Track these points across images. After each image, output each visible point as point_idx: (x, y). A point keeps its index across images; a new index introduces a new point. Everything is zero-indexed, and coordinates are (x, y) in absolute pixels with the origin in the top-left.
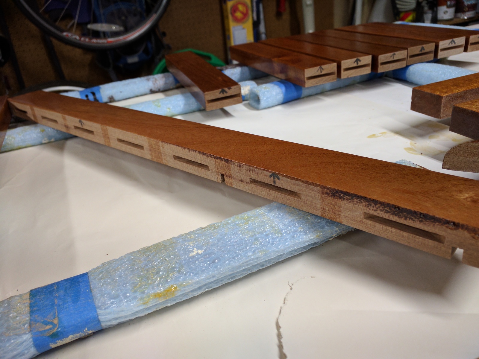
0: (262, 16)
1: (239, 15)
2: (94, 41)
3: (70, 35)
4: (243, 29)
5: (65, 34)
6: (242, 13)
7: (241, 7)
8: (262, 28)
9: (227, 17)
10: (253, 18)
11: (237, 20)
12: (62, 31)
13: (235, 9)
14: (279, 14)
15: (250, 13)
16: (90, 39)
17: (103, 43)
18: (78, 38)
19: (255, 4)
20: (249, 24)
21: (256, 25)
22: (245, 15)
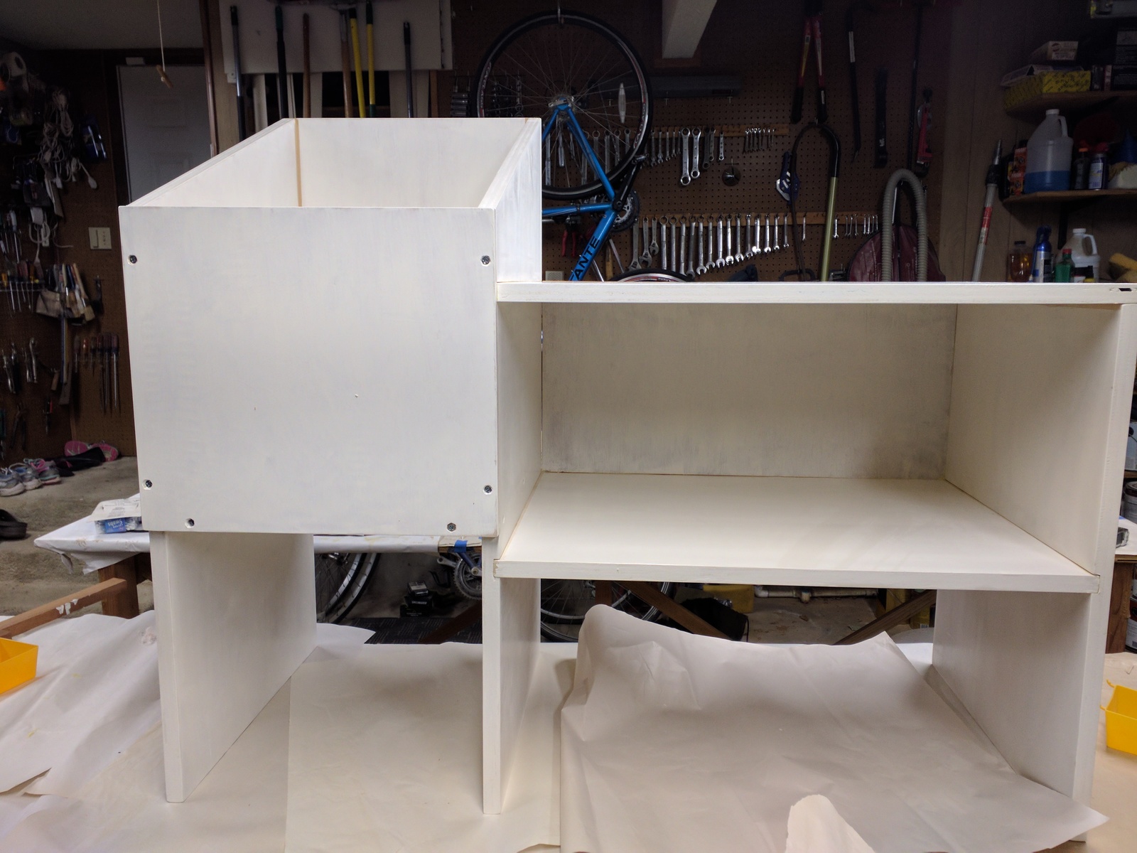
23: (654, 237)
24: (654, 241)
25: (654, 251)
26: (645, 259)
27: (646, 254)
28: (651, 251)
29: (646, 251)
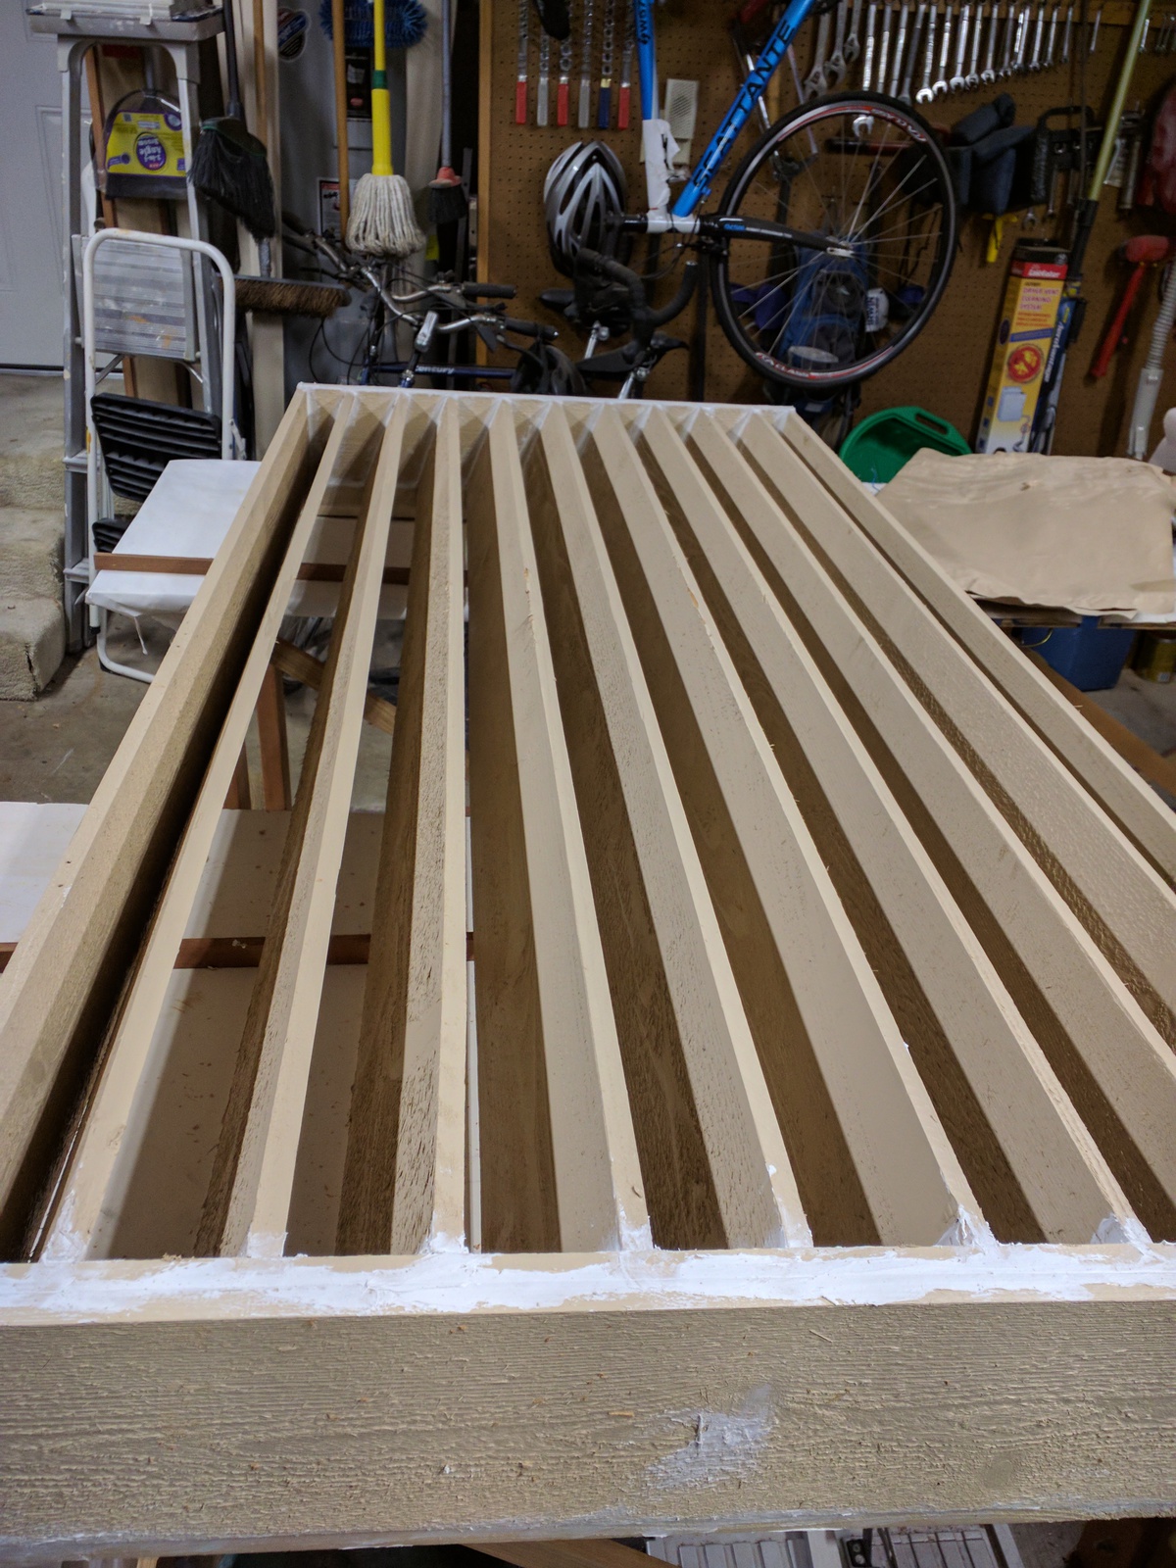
1: (1021, 368)
2: (792, 372)
3: (764, 356)
4: (1023, 393)
5: (758, 354)
6: (1028, 365)
7: (1028, 356)
8: (1054, 397)
10: (1044, 376)
12: (756, 351)
13: (1017, 357)
16: (788, 368)
17: (802, 377)
18: (772, 363)
20: (1034, 388)
21: (1046, 389)
23: (855, 27)
24: (853, 36)
25: (851, 54)
26: (834, 68)
27: (837, 59)
28: (846, 56)
29: (837, 53)
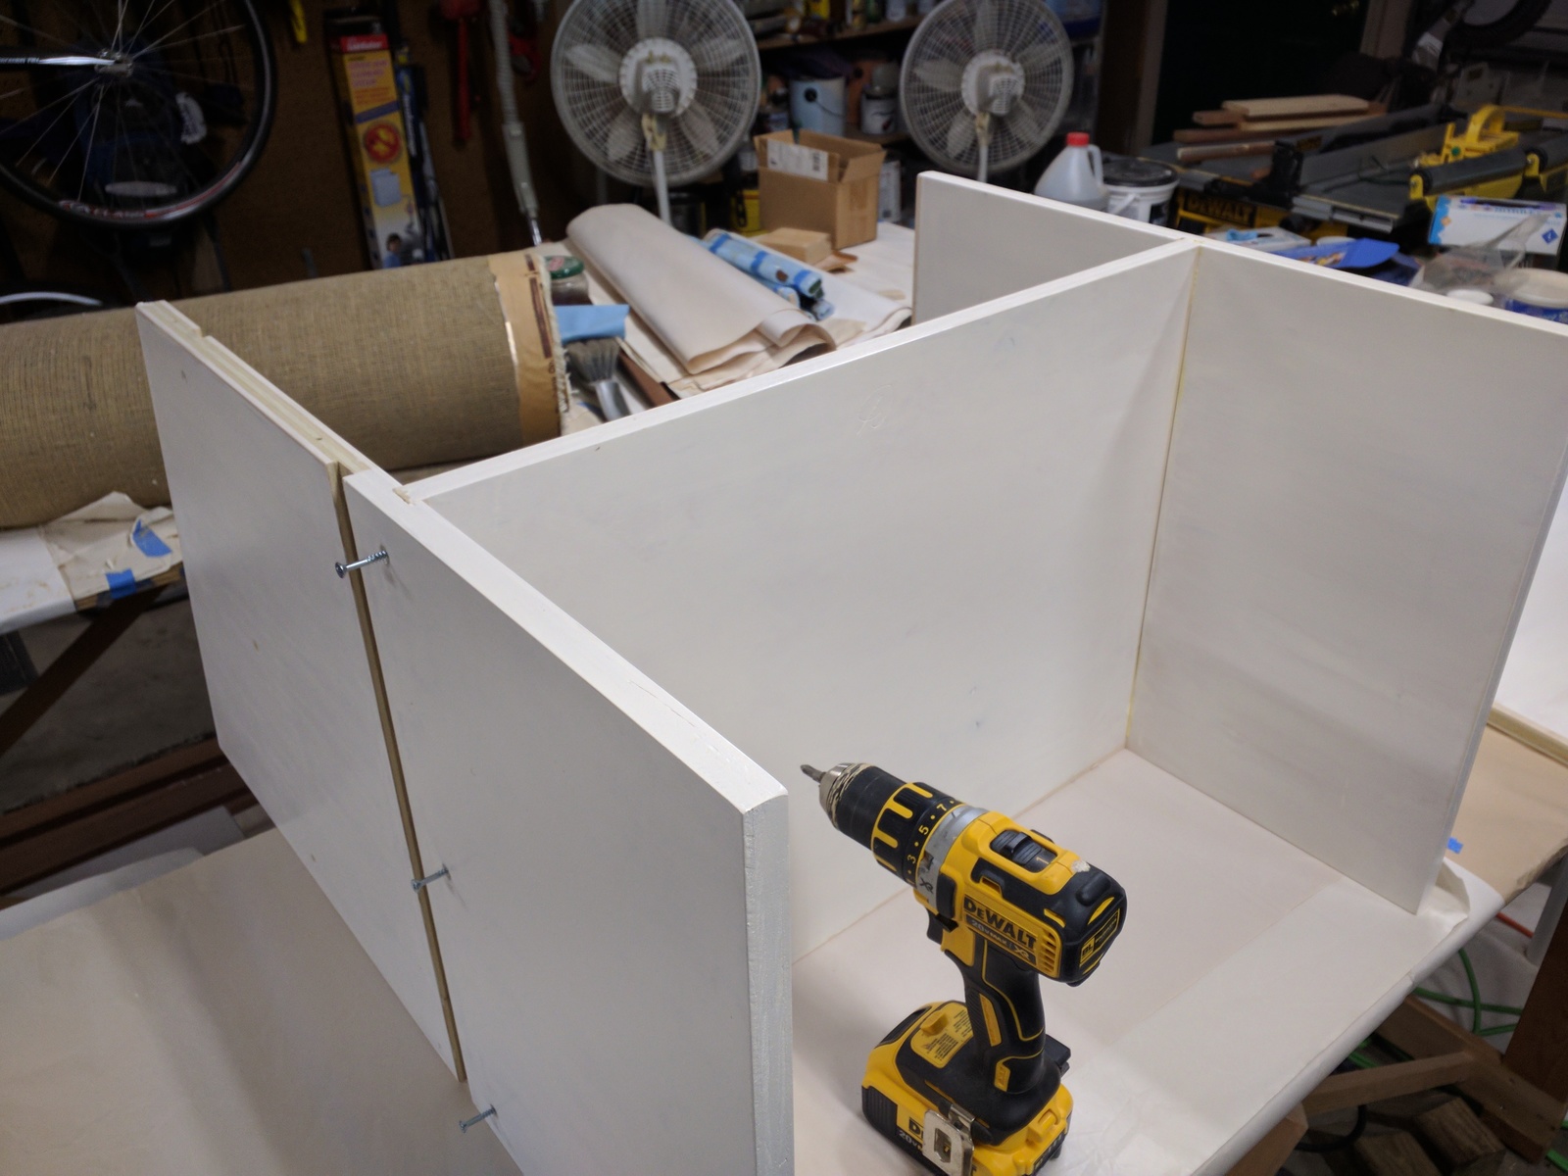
0: (426, 147)
1: (380, 148)
3: (72, 205)
4: (392, 173)
5: (62, 203)
6: (387, 144)
7: (383, 134)
8: (428, 169)
9: (358, 152)
10: (408, 150)
11: (377, 158)
12: (57, 200)
14: (459, 141)
15: (402, 143)
18: (87, 210)
19: (410, 126)
20: (403, 166)
21: (416, 164)
22: (394, 148)
